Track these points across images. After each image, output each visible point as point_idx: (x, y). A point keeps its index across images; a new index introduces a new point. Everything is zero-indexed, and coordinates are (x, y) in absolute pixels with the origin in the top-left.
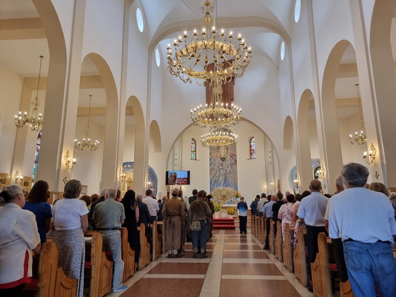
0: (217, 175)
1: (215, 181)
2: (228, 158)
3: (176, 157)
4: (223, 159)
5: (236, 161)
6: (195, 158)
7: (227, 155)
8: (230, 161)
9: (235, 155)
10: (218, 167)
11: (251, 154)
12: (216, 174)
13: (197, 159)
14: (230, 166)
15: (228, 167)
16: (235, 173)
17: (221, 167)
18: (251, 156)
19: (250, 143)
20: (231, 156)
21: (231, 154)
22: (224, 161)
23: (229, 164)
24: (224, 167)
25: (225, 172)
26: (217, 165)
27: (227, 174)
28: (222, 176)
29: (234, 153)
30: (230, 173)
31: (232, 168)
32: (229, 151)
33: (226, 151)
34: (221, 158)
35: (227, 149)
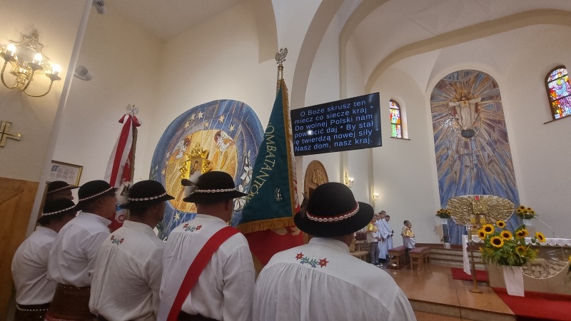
0: (454, 169)
1: (453, 183)
2: (482, 130)
4: (468, 134)
5: (504, 135)
7: (478, 125)
8: (487, 138)
9: (501, 122)
10: (457, 152)
11: (554, 110)
12: (452, 166)
14: (488, 149)
15: (483, 149)
16: (506, 161)
17: (466, 151)
18: (554, 113)
19: (547, 84)
20: (489, 125)
21: (489, 120)
22: (472, 138)
23: (484, 144)
24: (472, 150)
25: (476, 162)
26: (454, 147)
27: (482, 164)
28: (468, 169)
29: (498, 118)
30: (491, 161)
31: (494, 150)
32: (482, 116)
33: (474, 115)
34: (463, 131)
35: (477, 110)
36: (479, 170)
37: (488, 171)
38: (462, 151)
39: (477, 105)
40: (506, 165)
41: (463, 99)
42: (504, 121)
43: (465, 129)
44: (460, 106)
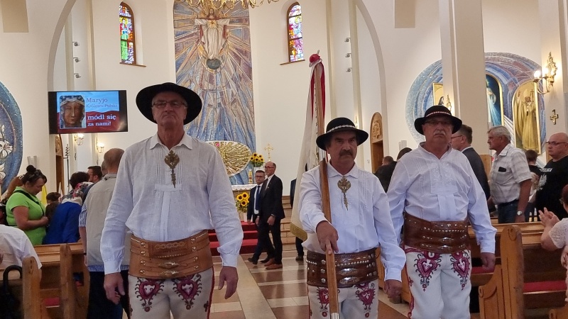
2: (229, 61)
3: (76, 52)
4: (214, 64)
5: (249, 69)
6: (132, 59)
7: (225, 53)
8: (233, 72)
9: (247, 53)
10: (201, 86)
11: (290, 49)
13: (140, 62)
14: (232, 84)
15: (228, 85)
17: (210, 87)
18: (290, 54)
20: (236, 56)
21: (236, 49)
22: (218, 70)
23: (229, 78)
24: (217, 85)
25: (220, 101)
26: (198, 80)
27: (225, 104)
28: (212, 109)
29: (244, 48)
30: (234, 101)
31: (238, 87)
32: (229, 42)
33: (221, 41)
34: (209, 60)
35: (224, 34)
36: (222, 110)
37: (230, 113)
38: (207, 86)
39: (225, 27)
40: (248, 106)
41: (211, 17)
42: (250, 53)
43: (211, 58)
44: (207, 25)
